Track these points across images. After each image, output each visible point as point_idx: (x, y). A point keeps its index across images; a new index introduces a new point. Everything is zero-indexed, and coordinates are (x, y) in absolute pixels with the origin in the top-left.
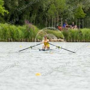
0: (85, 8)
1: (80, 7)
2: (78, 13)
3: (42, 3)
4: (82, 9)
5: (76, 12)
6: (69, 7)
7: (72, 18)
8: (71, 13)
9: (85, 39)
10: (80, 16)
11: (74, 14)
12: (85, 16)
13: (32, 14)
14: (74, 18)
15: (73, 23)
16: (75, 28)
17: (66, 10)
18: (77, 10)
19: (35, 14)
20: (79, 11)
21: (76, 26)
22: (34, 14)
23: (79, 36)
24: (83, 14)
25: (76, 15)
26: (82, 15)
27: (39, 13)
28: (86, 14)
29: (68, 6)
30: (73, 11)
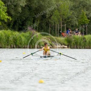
0: (89, 14)
1: (84, 14)
2: (82, 19)
3: (45, 9)
4: (86, 15)
5: (80, 18)
6: (73, 13)
7: (76, 24)
8: (74, 20)
9: (89, 45)
10: (84, 23)
11: (78, 20)
12: (89, 22)
13: (35, 20)
14: (78, 24)
15: (77, 29)
16: (79, 35)
17: (69, 17)
18: (80, 17)
19: (39, 20)
20: (83, 17)
21: (80, 33)
22: (37, 21)
23: (83, 43)
24: (87, 20)
25: (79, 22)
26: (86, 22)
27: (42, 20)
28: (89, 20)
29: (71, 13)
30: (77, 18)
